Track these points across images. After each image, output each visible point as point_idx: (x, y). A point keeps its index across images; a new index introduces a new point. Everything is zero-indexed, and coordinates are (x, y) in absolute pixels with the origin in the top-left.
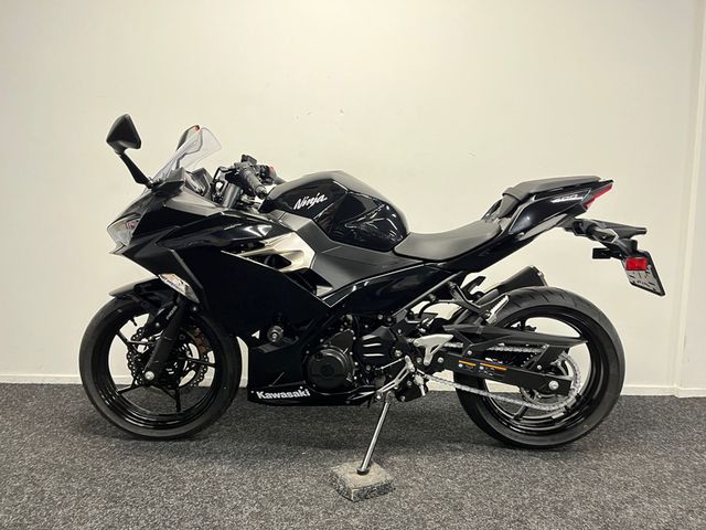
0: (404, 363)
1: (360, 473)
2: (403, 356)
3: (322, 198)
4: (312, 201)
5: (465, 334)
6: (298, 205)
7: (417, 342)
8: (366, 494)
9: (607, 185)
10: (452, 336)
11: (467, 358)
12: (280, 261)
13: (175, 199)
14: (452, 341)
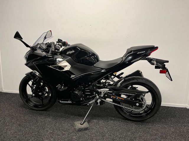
0: (96, 96)
1: (81, 124)
2: (95, 94)
3: (73, 51)
4: (71, 52)
5: (113, 89)
6: (68, 53)
7: (99, 90)
8: (80, 130)
9: (157, 48)
10: (109, 89)
11: (113, 95)
12: (61, 68)
13: (35, 52)
14: (109, 90)
